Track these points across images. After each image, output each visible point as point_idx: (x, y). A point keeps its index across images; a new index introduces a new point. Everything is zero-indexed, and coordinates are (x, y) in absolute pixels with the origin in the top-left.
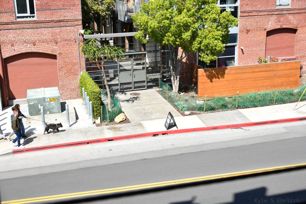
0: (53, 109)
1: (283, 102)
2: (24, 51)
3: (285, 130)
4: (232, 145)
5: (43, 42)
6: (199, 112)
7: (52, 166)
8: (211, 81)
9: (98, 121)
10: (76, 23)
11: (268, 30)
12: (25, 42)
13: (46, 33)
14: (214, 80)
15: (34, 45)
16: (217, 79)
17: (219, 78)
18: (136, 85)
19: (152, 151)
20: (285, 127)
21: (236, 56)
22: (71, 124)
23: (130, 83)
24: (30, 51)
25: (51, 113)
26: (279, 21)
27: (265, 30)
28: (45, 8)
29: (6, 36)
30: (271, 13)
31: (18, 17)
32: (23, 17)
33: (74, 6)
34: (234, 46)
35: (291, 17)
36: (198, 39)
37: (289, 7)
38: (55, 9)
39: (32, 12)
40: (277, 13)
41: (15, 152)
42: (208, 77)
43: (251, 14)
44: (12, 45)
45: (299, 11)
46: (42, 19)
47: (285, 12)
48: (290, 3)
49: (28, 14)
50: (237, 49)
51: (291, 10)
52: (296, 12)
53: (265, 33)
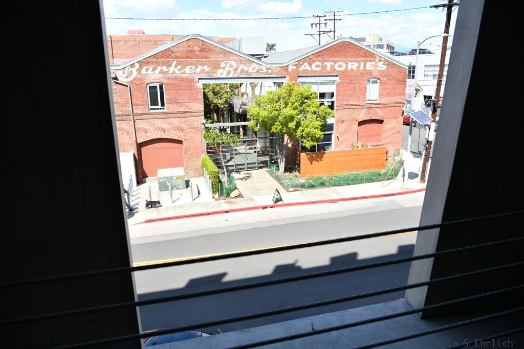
0: (179, 185)
1: (373, 181)
2: (155, 137)
3: (373, 205)
4: (329, 217)
5: (172, 129)
6: (301, 189)
7: (178, 234)
8: (312, 164)
9: (217, 196)
10: (199, 114)
11: (360, 121)
12: (156, 129)
13: (174, 122)
14: (314, 162)
15: (164, 132)
16: (316, 162)
17: (318, 161)
18: (249, 166)
19: (262, 222)
20: (373, 202)
21: (333, 142)
22: (194, 198)
24: (161, 137)
25: (177, 189)
26: (369, 114)
27: (357, 121)
28: (174, 101)
29: (141, 125)
30: (362, 107)
31: (151, 109)
32: (155, 109)
33: (197, 100)
34: (331, 134)
35: (378, 110)
36: (301, 128)
37: (377, 102)
38: (182, 103)
39: (163, 104)
40: (367, 106)
41: (147, 221)
42: (309, 159)
43: (345, 107)
44: (146, 132)
45: (385, 105)
46: (171, 111)
47: (373, 106)
48: (378, 98)
49: (160, 106)
50: (333, 136)
51: (378, 104)
52: (383, 106)
53: (357, 123)
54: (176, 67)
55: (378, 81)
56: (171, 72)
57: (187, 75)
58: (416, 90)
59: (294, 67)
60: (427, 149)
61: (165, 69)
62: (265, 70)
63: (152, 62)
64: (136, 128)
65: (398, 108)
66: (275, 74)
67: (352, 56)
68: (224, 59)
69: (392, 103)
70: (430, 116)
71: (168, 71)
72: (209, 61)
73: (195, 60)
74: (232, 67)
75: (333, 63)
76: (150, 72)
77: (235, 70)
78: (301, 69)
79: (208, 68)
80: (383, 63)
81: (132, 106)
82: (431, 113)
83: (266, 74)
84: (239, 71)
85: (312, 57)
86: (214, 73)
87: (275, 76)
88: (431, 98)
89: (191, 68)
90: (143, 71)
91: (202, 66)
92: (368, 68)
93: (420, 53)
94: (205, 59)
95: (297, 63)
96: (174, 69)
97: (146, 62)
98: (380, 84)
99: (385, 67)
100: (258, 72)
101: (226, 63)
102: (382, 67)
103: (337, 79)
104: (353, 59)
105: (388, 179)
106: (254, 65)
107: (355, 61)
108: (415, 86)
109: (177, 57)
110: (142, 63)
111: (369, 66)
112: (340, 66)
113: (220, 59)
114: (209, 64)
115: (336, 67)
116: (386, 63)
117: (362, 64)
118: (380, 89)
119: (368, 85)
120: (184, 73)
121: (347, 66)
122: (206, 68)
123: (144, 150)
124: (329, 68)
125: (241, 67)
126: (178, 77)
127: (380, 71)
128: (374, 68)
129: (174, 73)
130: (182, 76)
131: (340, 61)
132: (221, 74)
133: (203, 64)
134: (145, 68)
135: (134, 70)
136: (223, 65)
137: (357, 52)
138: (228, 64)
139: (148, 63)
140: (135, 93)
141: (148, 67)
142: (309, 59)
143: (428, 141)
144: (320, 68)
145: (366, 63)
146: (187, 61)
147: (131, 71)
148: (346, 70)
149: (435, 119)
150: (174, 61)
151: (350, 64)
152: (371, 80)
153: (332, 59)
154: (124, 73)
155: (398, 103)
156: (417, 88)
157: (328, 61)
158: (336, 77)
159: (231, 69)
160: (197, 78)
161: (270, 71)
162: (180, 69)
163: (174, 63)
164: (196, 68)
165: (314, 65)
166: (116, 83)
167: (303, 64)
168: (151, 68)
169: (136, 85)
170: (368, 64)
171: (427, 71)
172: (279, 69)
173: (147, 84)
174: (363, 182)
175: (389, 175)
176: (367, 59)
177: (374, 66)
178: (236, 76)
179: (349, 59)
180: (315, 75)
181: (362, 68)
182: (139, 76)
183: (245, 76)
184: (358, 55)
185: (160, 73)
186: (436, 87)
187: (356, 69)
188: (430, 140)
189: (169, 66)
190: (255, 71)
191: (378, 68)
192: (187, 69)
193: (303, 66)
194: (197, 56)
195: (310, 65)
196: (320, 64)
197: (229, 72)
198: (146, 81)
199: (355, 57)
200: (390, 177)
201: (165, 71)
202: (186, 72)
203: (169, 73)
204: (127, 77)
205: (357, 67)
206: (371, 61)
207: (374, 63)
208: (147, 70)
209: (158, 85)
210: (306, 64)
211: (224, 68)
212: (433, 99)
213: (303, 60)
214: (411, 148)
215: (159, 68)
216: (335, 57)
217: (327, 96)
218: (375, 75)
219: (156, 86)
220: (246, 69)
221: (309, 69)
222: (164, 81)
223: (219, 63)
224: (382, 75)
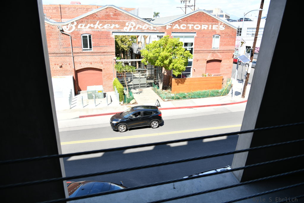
0: (99, 96)
1: (214, 96)
2: (86, 67)
4: (187, 117)
5: (96, 62)
6: (172, 100)
7: (99, 125)
8: (178, 85)
9: (122, 103)
10: (112, 53)
11: (208, 60)
12: (86, 62)
13: (97, 58)
14: (179, 84)
15: (91, 64)
16: (181, 84)
18: (141, 85)
20: (214, 109)
21: (191, 72)
22: (108, 104)
23: (138, 84)
24: (89, 67)
25: (99, 98)
26: (213, 56)
27: (206, 60)
28: (97, 45)
29: (78, 59)
30: (209, 52)
31: (84, 50)
32: (86, 50)
33: (111, 45)
34: (190, 68)
35: (219, 54)
36: (172, 64)
37: (218, 49)
38: (102, 46)
39: (91, 47)
40: (212, 52)
41: (81, 117)
42: (176, 82)
43: (199, 52)
44: (80, 64)
45: (223, 51)
46: (95, 51)
47: (216, 52)
48: (219, 47)
49: (89, 48)
50: (192, 69)
51: (219, 50)
52: (221, 51)
53: (206, 62)
54: (99, 24)
55: (220, 37)
56: (96, 27)
57: (106, 30)
58: (242, 42)
59: (170, 27)
60: (246, 78)
61: (92, 25)
62: (152, 28)
63: (85, 21)
64: (75, 61)
65: (230, 53)
66: (158, 30)
67: (204, 21)
68: (128, 21)
69: (227, 50)
70: (249, 58)
71: (94, 27)
72: (119, 22)
73: (110, 21)
74: (132, 25)
75: (193, 25)
76: (83, 27)
77: (135, 27)
78: (174, 28)
79: (118, 26)
80: (223, 26)
81: (72, 47)
82: (250, 56)
83: (152, 31)
84: (137, 28)
85: (181, 21)
86: (122, 29)
87: (158, 32)
88: (250, 48)
89: (108, 25)
90: (79, 27)
91: (115, 25)
92: (214, 28)
93: (245, 21)
94: (116, 21)
95: (172, 24)
96: (98, 26)
97: (81, 21)
98: (220, 39)
99: (224, 29)
100: (148, 29)
101: (129, 23)
102: (222, 28)
103: (195, 35)
104: (205, 23)
105: (223, 95)
106: (146, 25)
107: (206, 24)
108: (241, 40)
109: (99, 19)
110: (78, 22)
111: (215, 27)
112: (197, 27)
113: (125, 21)
114: (119, 23)
115: (195, 28)
116: (224, 26)
117: (210, 26)
118: (220, 42)
119: (213, 39)
120: (104, 28)
121: (201, 27)
122: (117, 26)
123: (79, 74)
124: (190, 28)
125: (138, 26)
126: (100, 31)
127: (221, 31)
128: (217, 29)
129: (97, 28)
130: (102, 30)
131: (197, 24)
132: (126, 30)
133: (115, 23)
134: (80, 25)
135: (74, 26)
136: (127, 24)
137: (208, 19)
138: (130, 24)
139: (82, 22)
140: (74, 40)
141: (82, 24)
142: (179, 22)
143: (247, 73)
144: (185, 28)
145: (212, 25)
146: (105, 21)
147: (72, 27)
148: (200, 30)
149: (252, 60)
150: (98, 21)
151: (203, 26)
152: (215, 36)
153: (193, 22)
154: (67, 28)
155: (231, 50)
156: (242, 41)
157: (190, 24)
158: (195, 34)
159: (132, 27)
160: (112, 31)
161: (155, 29)
162: (101, 26)
163: (98, 22)
164: (111, 25)
165: (182, 26)
166: (63, 33)
167: (175, 25)
168: (84, 25)
169: (75, 35)
170: (214, 26)
171: (249, 32)
172: (161, 28)
173: (81, 35)
174: (208, 97)
175: (224, 93)
176: (213, 23)
177: (217, 27)
178: (135, 31)
179: (203, 23)
180: (182, 32)
181: (210, 28)
182: (77, 30)
183: (140, 32)
184: (208, 21)
185: (89, 28)
186: (253, 41)
187: (206, 29)
188: (248, 73)
189: (95, 24)
190: (146, 28)
191: (220, 29)
192: (106, 26)
193: (175, 26)
194: (112, 18)
195: (179, 26)
196: (185, 25)
197: (131, 29)
198: (81, 32)
199: (206, 22)
200: (225, 94)
201: (92, 27)
202: (105, 28)
203: (95, 28)
204: (69, 30)
205: (207, 28)
206: (216, 24)
207: (217, 26)
208: (81, 26)
209: (88, 35)
210: (177, 25)
211: (128, 26)
212: (251, 48)
213: (175, 23)
214: (237, 77)
215: (89, 25)
216: (195, 21)
217: (189, 45)
218: (217, 33)
219: (87, 36)
220: (141, 27)
221: (179, 28)
222: (92, 33)
223: (125, 23)
224: (222, 33)
